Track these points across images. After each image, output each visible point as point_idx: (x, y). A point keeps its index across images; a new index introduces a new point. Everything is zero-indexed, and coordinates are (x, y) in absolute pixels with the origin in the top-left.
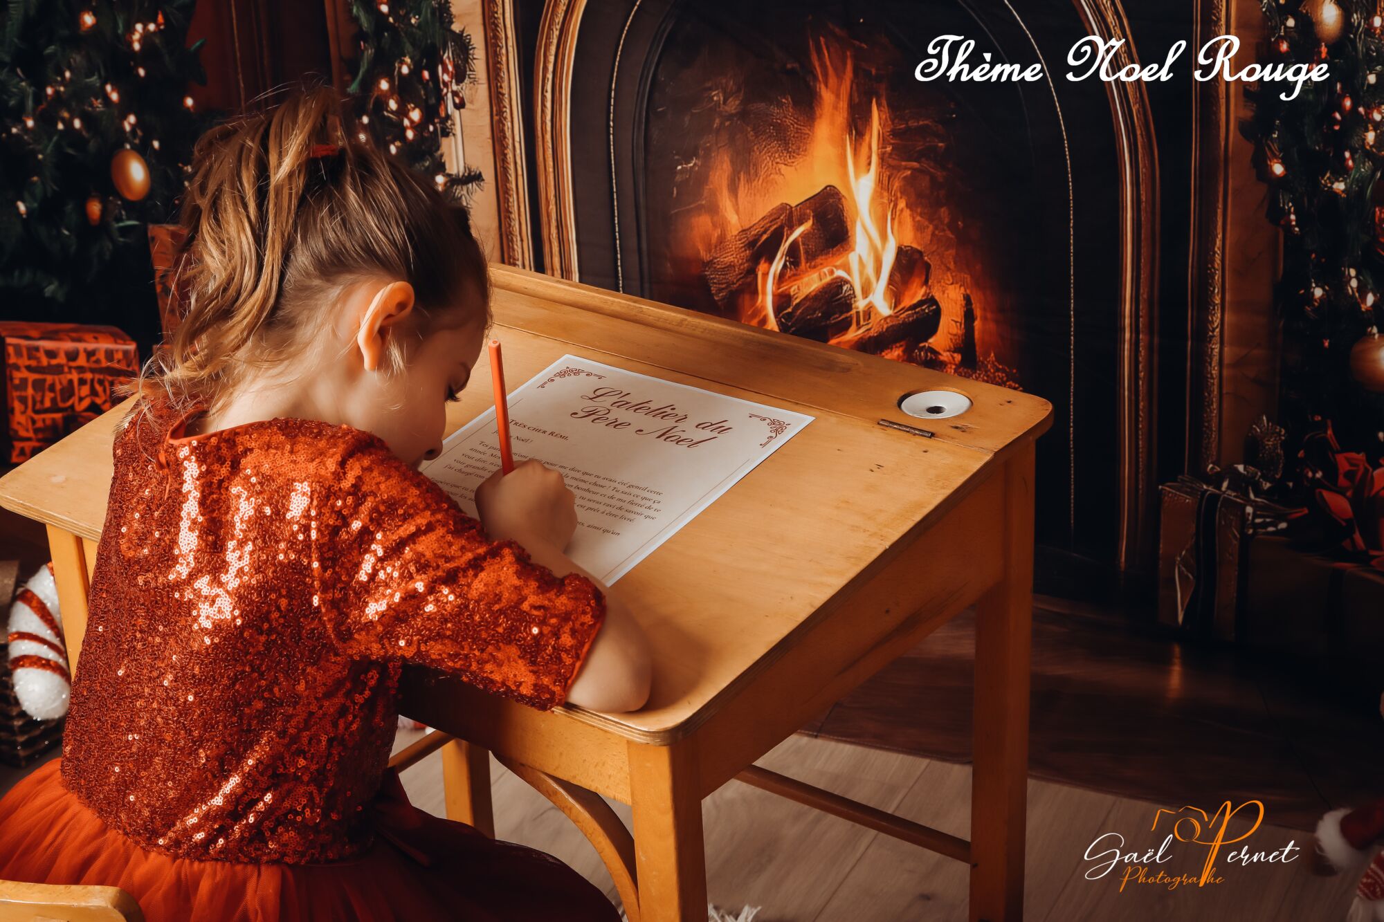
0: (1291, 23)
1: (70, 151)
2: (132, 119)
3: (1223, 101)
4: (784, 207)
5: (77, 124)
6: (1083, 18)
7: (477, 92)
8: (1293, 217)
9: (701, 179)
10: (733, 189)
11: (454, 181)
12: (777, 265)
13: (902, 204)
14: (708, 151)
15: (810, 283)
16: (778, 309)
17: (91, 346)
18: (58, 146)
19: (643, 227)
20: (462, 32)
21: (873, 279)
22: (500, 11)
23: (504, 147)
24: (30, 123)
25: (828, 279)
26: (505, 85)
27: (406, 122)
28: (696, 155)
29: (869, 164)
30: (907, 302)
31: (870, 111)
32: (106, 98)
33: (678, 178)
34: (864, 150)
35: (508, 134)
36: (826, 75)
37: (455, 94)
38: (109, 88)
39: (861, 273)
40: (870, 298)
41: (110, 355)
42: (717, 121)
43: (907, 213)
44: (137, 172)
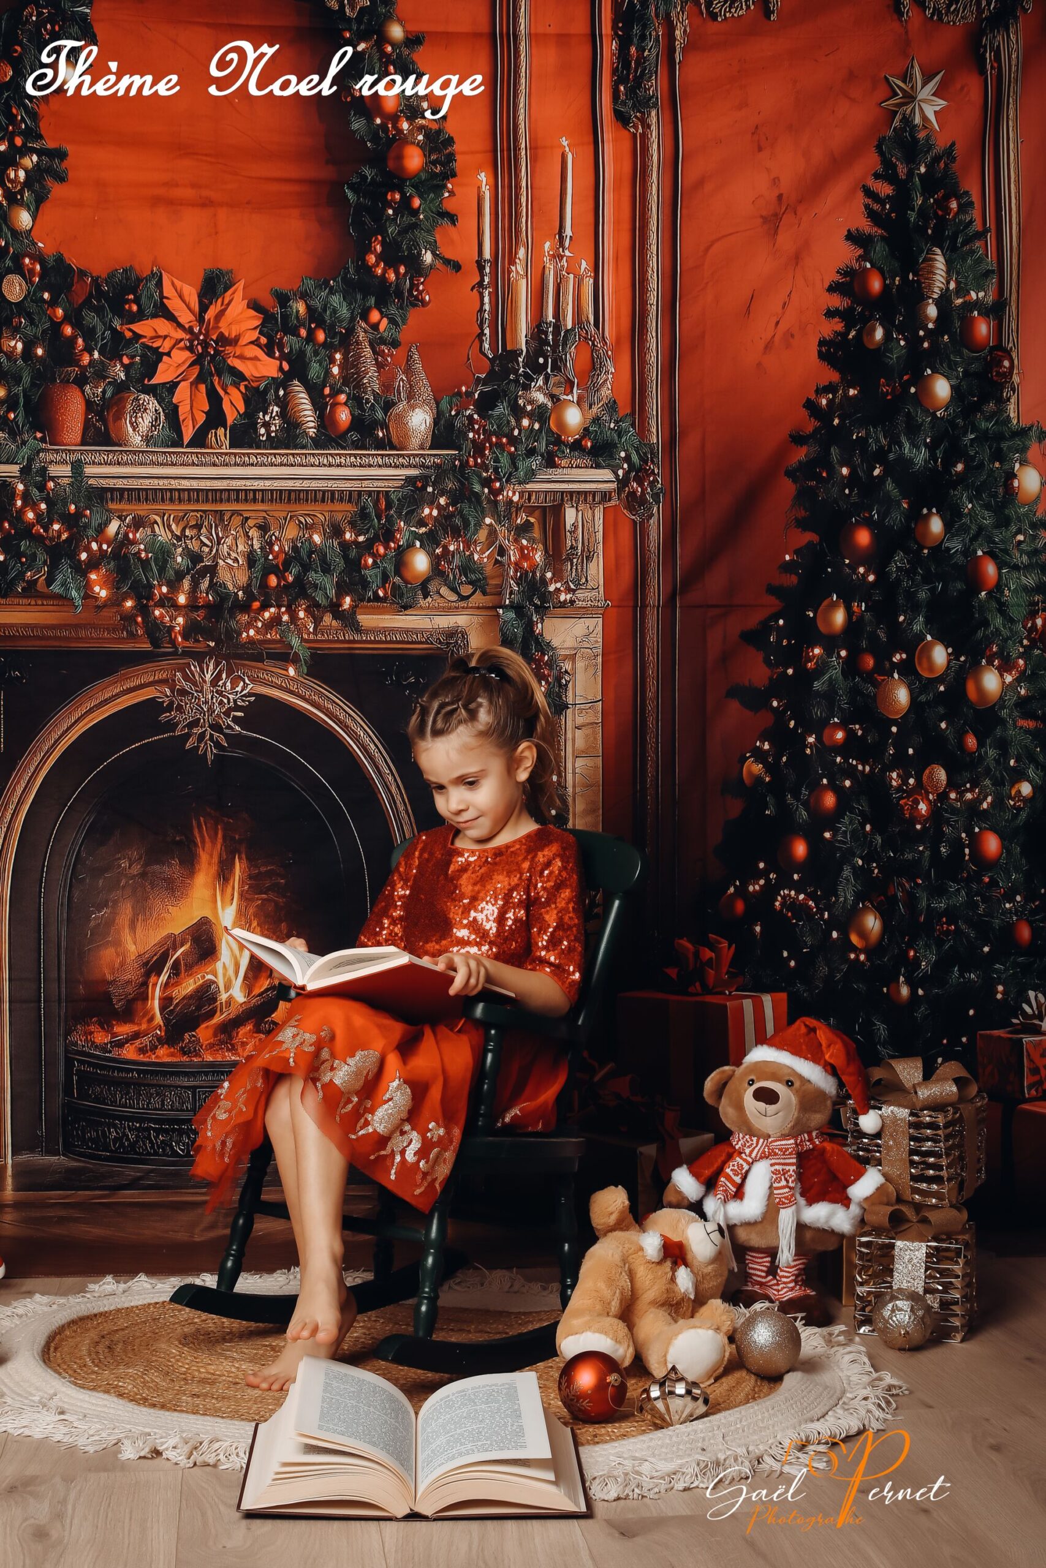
4: (169, 936)
6: (376, 790)
9: (110, 923)
10: (133, 926)
12: (164, 978)
13: (255, 924)
14: (115, 902)
15: (189, 986)
16: (162, 1009)
19: (63, 962)
21: (233, 978)
25: (201, 981)
28: (106, 905)
29: (233, 899)
30: (256, 991)
31: (233, 864)
33: (92, 924)
34: (229, 890)
36: (203, 842)
39: (224, 975)
40: (231, 992)
42: (123, 881)
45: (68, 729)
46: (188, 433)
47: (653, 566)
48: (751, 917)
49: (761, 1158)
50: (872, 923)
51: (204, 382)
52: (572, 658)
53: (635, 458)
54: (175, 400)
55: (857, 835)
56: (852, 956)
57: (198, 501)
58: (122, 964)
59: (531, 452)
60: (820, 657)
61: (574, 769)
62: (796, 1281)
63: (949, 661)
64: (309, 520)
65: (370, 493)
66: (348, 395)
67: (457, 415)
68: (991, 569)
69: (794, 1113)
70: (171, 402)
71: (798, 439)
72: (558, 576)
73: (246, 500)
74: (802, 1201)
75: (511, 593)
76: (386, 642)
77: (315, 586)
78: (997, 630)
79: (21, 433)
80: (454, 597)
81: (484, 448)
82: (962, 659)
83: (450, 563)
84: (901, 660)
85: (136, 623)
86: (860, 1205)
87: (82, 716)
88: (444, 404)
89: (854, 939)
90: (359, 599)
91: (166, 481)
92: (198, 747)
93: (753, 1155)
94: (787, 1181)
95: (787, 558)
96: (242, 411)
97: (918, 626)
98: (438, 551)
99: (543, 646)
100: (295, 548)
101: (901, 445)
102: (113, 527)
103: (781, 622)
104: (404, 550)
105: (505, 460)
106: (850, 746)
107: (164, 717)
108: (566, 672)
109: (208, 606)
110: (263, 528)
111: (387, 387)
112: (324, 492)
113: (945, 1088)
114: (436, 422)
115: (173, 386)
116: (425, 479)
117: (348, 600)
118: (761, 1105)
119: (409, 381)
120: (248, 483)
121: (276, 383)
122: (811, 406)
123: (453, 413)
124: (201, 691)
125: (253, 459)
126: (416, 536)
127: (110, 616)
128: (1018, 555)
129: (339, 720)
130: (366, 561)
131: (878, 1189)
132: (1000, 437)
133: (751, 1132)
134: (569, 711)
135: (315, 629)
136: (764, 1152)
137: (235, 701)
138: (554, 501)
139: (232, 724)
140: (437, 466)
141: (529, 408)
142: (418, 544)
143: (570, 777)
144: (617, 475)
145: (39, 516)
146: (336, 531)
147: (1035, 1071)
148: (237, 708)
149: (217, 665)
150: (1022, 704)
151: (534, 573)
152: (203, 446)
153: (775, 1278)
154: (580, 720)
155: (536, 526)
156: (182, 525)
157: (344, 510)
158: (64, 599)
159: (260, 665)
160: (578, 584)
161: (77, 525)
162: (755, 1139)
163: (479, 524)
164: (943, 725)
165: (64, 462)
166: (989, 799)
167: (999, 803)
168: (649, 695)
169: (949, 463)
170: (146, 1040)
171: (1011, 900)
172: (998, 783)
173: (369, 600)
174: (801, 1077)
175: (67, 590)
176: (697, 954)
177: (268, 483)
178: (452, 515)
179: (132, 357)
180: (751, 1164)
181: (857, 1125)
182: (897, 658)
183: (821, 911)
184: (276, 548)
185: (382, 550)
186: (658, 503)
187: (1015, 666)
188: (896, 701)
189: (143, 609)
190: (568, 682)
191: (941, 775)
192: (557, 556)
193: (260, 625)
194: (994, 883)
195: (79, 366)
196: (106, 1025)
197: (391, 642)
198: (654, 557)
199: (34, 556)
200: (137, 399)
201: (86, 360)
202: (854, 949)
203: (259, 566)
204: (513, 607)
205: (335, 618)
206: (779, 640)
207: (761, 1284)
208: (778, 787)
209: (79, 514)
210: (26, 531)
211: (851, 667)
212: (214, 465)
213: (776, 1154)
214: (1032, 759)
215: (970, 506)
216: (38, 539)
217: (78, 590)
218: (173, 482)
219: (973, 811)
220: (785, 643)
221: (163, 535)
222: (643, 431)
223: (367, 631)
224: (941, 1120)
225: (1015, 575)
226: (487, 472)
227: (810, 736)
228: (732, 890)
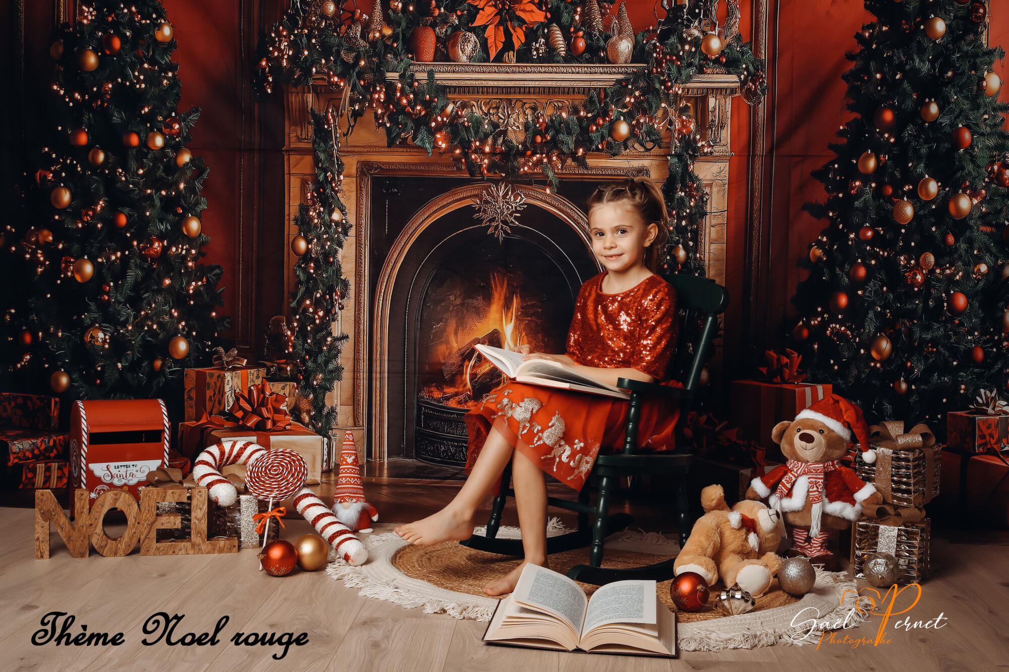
0: (668, 258)
1: (149, 339)
2: (183, 323)
4: (476, 339)
5: (155, 327)
7: (349, 303)
9: (443, 330)
10: (456, 334)
11: (336, 339)
12: (472, 362)
13: (524, 334)
14: (447, 319)
15: (486, 367)
16: (471, 380)
18: (143, 337)
19: (417, 352)
20: (346, 279)
23: (359, 324)
24: (130, 328)
26: (362, 299)
27: (316, 317)
28: (441, 321)
29: (512, 319)
31: (513, 299)
32: (171, 315)
33: (434, 331)
34: (510, 314)
35: (362, 319)
36: (496, 287)
37: (340, 304)
42: (451, 307)
43: (525, 337)
44: (183, 346)
45: (423, 221)
46: (493, 54)
47: (760, 132)
48: (812, 339)
49: (803, 474)
50: (885, 345)
51: (502, 25)
52: (710, 185)
53: (751, 68)
54: (486, 36)
55: (878, 293)
56: (872, 364)
57: (497, 93)
58: (450, 354)
59: (690, 65)
60: (859, 187)
61: (709, 250)
62: (822, 547)
63: (939, 191)
64: (560, 105)
65: (595, 89)
66: (584, 32)
67: (647, 43)
68: (967, 136)
69: (823, 449)
70: (483, 37)
71: (850, 57)
72: (703, 138)
73: (525, 93)
74: (826, 500)
75: (675, 147)
76: (602, 175)
77: (563, 142)
78: (969, 172)
79: (400, 55)
80: (642, 149)
81: (662, 63)
82: (947, 189)
83: (640, 129)
84: (909, 189)
85: (462, 162)
86: (861, 504)
88: (640, 37)
89: (874, 354)
90: (587, 150)
91: (480, 82)
92: (494, 233)
93: (799, 472)
94: (818, 488)
95: (841, 128)
96: (523, 42)
97: (920, 169)
98: (634, 122)
99: (693, 178)
100: (552, 121)
101: (913, 60)
102: (450, 108)
103: (836, 166)
104: (614, 122)
105: (674, 70)
106: (876, 240)
107: (476, 216)
108: (707, 193)
109: (501, 153)
110: (534, 109)
111: (607, 27)
112: (569, 88)
113: (916, 439)
114: (634, 47)
115: (484, 28)
116: (627, 81)
117: (581, 150)
118: (804, 443)
119: (619, 23)
120: (526, 83)
121: (543, 25)
122: (859, 37)
123: (645, 42)
124: (497, 202)
125: (529, 69)
126: (621, 114)
127: (448, 158)
128: (984, 127)
129: (574, 219)
130: (592, 128)
131: (871, 495)
132: (976, 56)
133: (798, 459)
134: (708, 217)
135: (562, 167)
136: (805, 471)
137: (516, 207)
138: (702, 93)
139: (514, 221)
140: (634, 73)
141: (689, 39)
142: (622, 118)
143: (707, 255)
144: (740, 79)
145: (409, 102)
146: (576, 111)
147: (983, 437)
148: (517, 211)
149: (506, 187)
150: (983, 217)
151: (689, 136)
152: (501, 62)
153: (809, 544)
154: (714, 222)
155: (691, 108)
156: (488, 107)
157: (580, 99)
158: (422, 149)
159: (530, 187)
160: (715, 142)
161: (430, 107)
162: (800, 463)
163: (658, 107)
164: (934, 229)
165: (424, 71)
166: (961, 274)
167: (966, 276)
168: (756, 208)
169: (943, 71)
170: (461, 397)
171: (972, 334)
172: (966, 264)
173: (593, 151)
174: (828, 429)
175: (424, 143)
176: (779, 360)
177: (537, 83)
178: (643, 101)
179: (462, 11)
180: (797, 478)
181: (861, 458)
182: (906, 188)
183: (854, 337)
184: (541, 120)
185: (601, 122)
186: (764, 95)
187: (979, 194)
188: (905, 214)
189: (466, 155)
190: (708, 199)
191: (931, 259)
192: (703, 125)
193: (531, 164)
194: (961, 324)
195: (433, 17)
196: (440, 388)
197: (605, 175)
198: (761, 127)
199: (406, 125)
200: (465, 35)
201: (437, 13)
202: (874, 360)
203: (531, 131)
204: (676, 155)
205: (573, 160)
206: (835, 177)
207: (802, 547)
208: (831, 262)
209: (431, 100)
210: (402, 110)
211: (878, 193)
212: (507, 73)
213: (811, 472)
214: (988, 250)
215: (955, 97)
216: (409, 115)
217: (430, 143)
218: (483, 82)
219: (950, 280)
220: (838, 178)
221: (477, 113)
222: (757, 52)
223: (592, 168)
224: (911, 456)
225: (982, 139)
226: (663, 76)
227: (852, 234)
228: (801, 323)
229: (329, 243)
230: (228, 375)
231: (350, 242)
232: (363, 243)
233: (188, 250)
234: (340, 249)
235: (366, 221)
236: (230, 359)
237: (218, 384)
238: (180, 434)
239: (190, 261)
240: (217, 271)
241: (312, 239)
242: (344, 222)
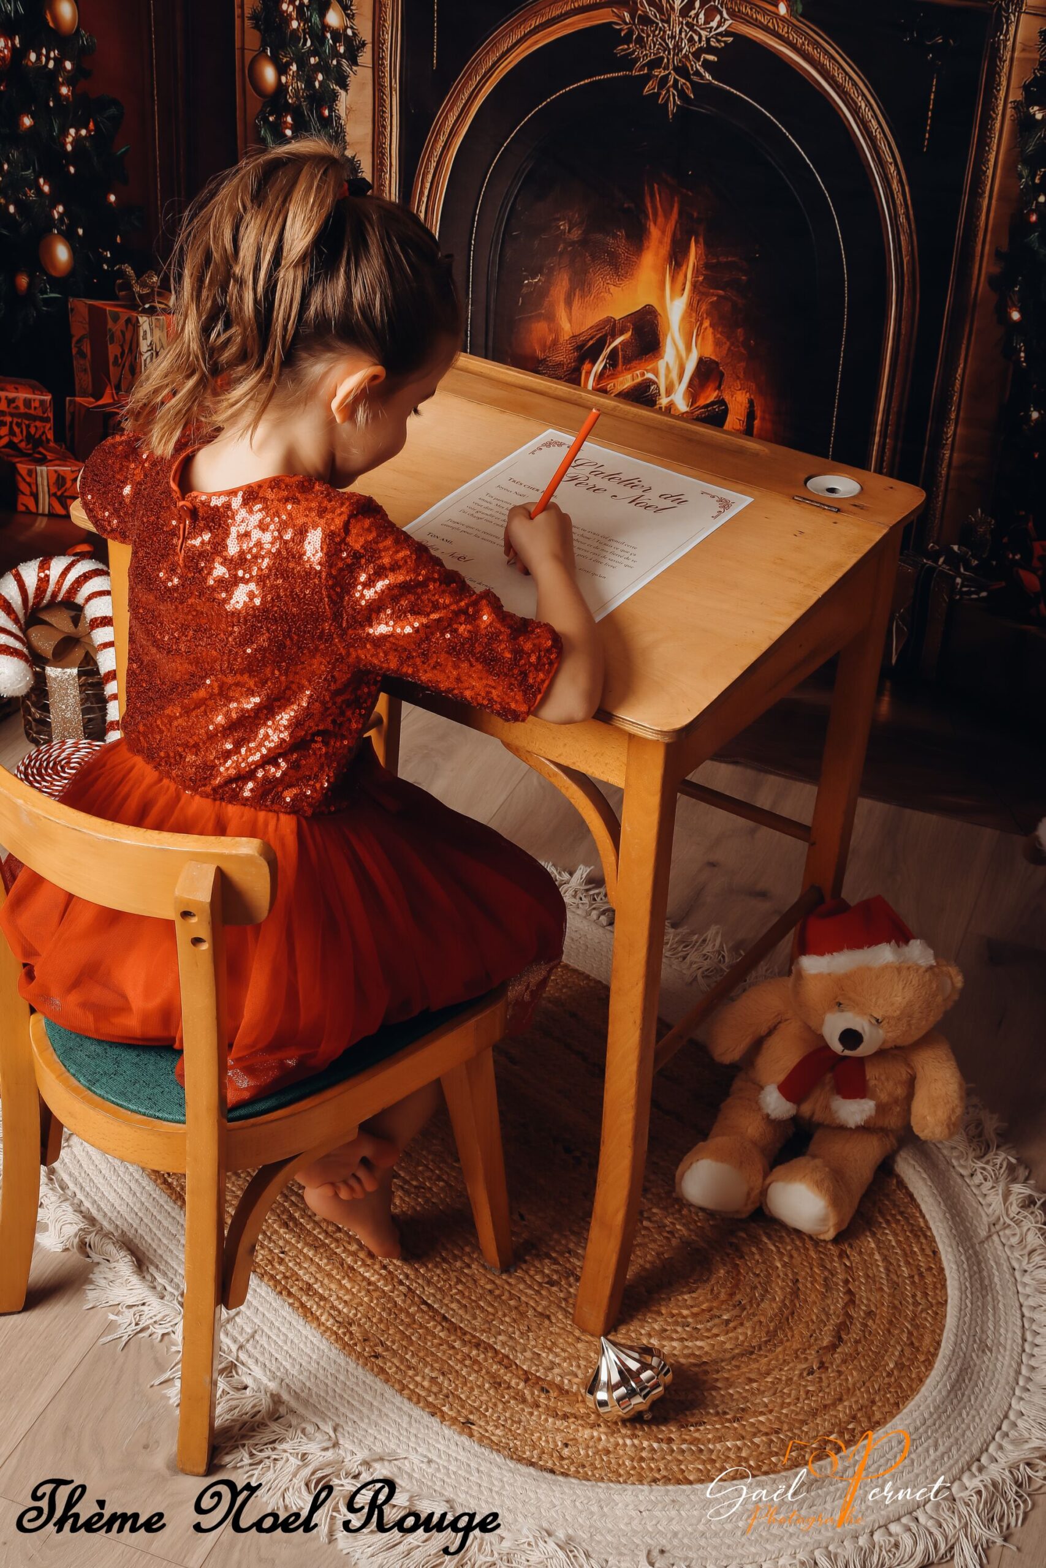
0: (1042, 199)
1: (5, 231)
2: (61, 209)
3: (978, 259)
4: (609, 320)
5: (12, 209)
6: (873, 183)
8: (1022, 354)
9: (542, 293)
10: (569, 303)
12: (599, 366)
13: (706, 323)
14: (551, 270)
15: (627, 381)
17: (12, 395)
19: (491, 329)
20: (354, 157)
21: (676, 382)
22: (388, 142)
25: (640, 379)
28: (541, 271)
29: (684, 289)
30: (702, 402)
31: (688, 247)
32: (39, 190)
33: (524, 290)
34: (681, 278)
36: (655, 214)
38: (41, 181)
39: (667, 376)
40: (672, 397)
41: (27, 403)
42: (562, 246)
43: (710, 331)
44: (62, 253)
45: (509, 50)
87: (525, 35)
92: (659, 94)
107: (620, 50)
124: (668, 22)
129: (836, 82)
137: (708, 40)
139: (702, 70)
148: (710, 50)
229: (320, 77)
230: (144, 322)
231: (361, 76)
232: (387, 84)
233: (59, 62)
234: (343, 93)
235: (392, 38)
236: (146, 291)
237: (128, 336)
238: (68, 417)
239: (63, 84)
240: (113, 111)
241: (289, 64)
242: (349, 32)
